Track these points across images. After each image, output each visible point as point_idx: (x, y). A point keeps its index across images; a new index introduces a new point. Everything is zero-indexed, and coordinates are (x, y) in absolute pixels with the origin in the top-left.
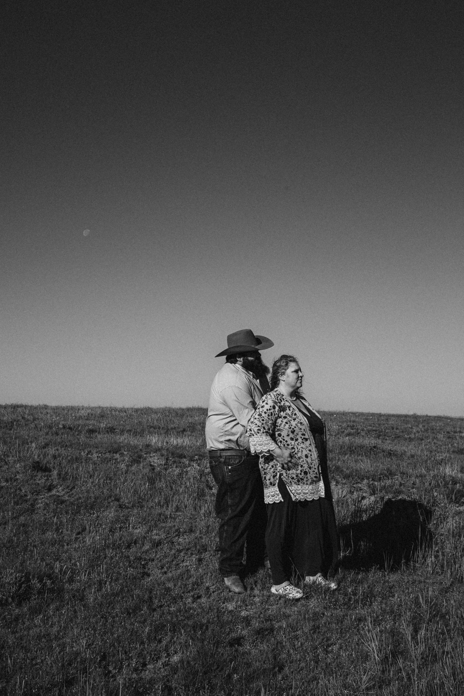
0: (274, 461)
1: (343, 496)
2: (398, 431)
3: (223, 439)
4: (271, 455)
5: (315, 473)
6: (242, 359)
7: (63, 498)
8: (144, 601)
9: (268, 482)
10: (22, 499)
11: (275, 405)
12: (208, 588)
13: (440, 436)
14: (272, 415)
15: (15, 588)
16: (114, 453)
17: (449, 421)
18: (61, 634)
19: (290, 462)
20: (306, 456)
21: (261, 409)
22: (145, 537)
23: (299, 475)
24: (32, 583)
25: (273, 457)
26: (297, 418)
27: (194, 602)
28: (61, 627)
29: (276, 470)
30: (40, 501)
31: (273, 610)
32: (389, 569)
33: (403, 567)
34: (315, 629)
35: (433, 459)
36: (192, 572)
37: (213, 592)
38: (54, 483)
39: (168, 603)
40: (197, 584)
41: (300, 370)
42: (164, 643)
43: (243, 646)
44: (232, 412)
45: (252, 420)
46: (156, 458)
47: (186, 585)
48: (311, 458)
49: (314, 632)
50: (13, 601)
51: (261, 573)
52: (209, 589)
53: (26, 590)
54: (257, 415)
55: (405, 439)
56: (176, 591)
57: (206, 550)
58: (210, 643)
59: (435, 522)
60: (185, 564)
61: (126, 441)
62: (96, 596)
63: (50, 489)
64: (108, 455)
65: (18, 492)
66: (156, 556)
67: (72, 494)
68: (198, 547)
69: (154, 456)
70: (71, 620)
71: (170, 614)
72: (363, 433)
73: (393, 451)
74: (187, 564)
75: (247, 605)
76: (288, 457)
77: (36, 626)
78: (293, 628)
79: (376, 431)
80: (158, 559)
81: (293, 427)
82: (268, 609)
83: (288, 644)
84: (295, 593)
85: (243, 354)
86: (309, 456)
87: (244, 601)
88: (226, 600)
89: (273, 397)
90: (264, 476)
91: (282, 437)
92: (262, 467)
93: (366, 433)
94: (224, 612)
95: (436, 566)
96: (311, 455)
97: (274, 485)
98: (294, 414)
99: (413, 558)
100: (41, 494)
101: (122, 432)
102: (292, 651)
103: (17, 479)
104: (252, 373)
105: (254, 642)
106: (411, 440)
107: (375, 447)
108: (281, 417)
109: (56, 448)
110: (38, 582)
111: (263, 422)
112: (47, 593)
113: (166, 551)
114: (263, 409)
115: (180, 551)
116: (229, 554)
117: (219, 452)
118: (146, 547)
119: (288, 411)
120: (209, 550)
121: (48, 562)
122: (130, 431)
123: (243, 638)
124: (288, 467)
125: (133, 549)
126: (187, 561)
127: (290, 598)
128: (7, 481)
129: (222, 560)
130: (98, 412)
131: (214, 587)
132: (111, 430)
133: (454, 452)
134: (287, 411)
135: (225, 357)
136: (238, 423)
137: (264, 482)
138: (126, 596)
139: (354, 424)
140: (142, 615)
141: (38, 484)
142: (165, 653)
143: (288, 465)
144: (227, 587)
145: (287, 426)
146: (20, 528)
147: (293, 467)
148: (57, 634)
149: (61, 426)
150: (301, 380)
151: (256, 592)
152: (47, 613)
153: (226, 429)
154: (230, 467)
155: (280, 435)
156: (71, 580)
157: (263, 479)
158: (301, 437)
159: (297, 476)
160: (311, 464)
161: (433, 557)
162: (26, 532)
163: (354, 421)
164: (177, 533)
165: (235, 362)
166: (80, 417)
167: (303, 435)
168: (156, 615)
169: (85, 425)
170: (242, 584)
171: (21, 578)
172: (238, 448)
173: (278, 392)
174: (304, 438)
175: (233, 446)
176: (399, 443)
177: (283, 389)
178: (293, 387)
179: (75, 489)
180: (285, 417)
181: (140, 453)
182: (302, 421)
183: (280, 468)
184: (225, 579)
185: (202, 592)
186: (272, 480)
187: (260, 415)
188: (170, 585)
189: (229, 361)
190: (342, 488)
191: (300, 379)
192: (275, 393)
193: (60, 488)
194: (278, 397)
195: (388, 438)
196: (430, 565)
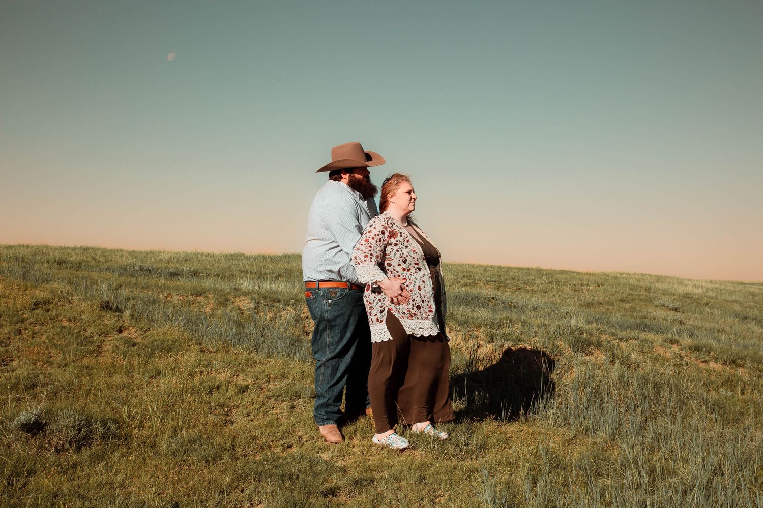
0: (382, 294)
1: (457, 344)
2: (519, 282)
3: (323, 268)
4: (379, 288)
5: (429, 307)
6: (348, 175)
7: (135, 341)
8: (225, 449)
9: (374, 318)
10: (88, 340)
11: (384, 230)
12: (300, 437)
13: (566, 289)
14: (380, 241)
15: (74, 432)
16: (197, 296)
17: (576, 274)
18: (127, 482)
19: (401, 295)
20: (419, 288)
21: (368, 235)
22: (229, 382)
23: (411, 310)
24: (93, 427)
25: (381, 289)
26: (410, 245)
27: (284, 451)
28: (126, 475)
29: (384, 304)
30: (108, 343)
31: (374, 460)
32: (506, 419)
33: (522, 418)
34: (422, 479)
35: (557, 312)
36: (283, 420)
37: (306, 441)
38: (125, 324)
39: (253, 452)
40: (288, 433)
41: (414, 192)
42: (247, 492)
43: (338, 497)
44: (335, 237)
45: (358, 246)
46: (246, 302)
47: (275, 433)
48: (425, 290)
49: (420, 483)
50: (71, 447)
51: (362, 421)
52: (302, 439)
53: (86, 435)
54: (363, 241)
55: (527, 291)
56: (264, 439)
57: (299, 397)
58: (300, 492)
59: (558, 372)
60: (275, 412)
61: (212, 286)
62: (170, 443)
63: (120, 331)
64: (190, 298)
65: (82, 333)
66: (241, 402)
67: (147, 337)
68: (290, 394)
69: (244, 300)
70: (140, 468)
71: (255, 463)
72: (481, 284)
73: (513, 303)
74: (278, 411)
75: (344, 456)
76: (398, 290)
77: (97, 474)
78: (397, 479)
79: (495, 282)
80: (243, 406)
81: (404, 256)
82: (369, 460)
83: (390, 495)
84: (399, 442)
85: (350, 170)
86: (422, 287)
87: (341, 451)
88: (321, 449)
89: (382, 220)
90: (369, 311)
91: (392, 266)
92: (367, 301)
93: (484, 284)
94: (318, 462)
95: (558, 417)
96: (424, 287)
97: (381, 321)
98: (406, 241)
99: (533, 410)
100: (110, 336)
101: (208, 276)
102: (394, 502)
103: (82, 319)
104: (358, 193)
105: (352, 492)
106: (533, 291)
107: (493, 298)
108: (391, 244)
109: (130, 290)
110: (101, 426)
111: (370, 249)
112: (112, 438)
113: (253, 397)
114: (370, 234)
115: (269, 398)
116: (325, 400)
117: (317, 283)
118: (231, 393)
119: (399, 238)
120: (303, 397)
121: (114, 406)
122: (218, 275)
123: (339, 488)
124: (398, 301)
125: (216, 395)
126: (277, 408)
127: (394, 449)
128: (70, 320)
129: (318, 407)
130: (182, 256)
131: (307, 436)
132: (195, 274)
133: (580, 305)
134: (397, 238)
135: (329, 172)
136: (341, 250)
137: (370, 317)
138: (204, 444)
139: (472, 275)
140: (223, 464)
141: (107, 324)
142: (247, 503)
143: (398, 299)
144: (322, 437)
145: (398, 254)
146: (82, 371)
147: (404, 301)
148: (121, 483)
149: (137, 268)
150: (414, 202)
151: (356, 441)
152: (111, 460)
153: (327, 257)
154: (330, 301)
155: (389, 265)
156: (141, 426)
157: (369, 315)
158: (414, 267)
159: (409, 311)
160: (425, 297)
161: (555, 408)
162: (90, 375)
163: (471, 272)
164: (267, 379)
165: (339, 179)
166: (161, 261)
167: (416, 264)
168: (239, 464)
169: (166, 268)
170: (340, 433)
171: (81, 421)
172: (340, 280)
173: (387, 216)
174: (417, 268)
175: (334, 276)
176: (520, 295)
177: (394, 211)
178: (405, 210)
179: (150, 332)
180: (396, 245)
181: (227, 296)
182: (415, 249)
183: (389, 302)
184: (321, 427)
185: (293, 441)
186: (379, 316)
187: (367, 241)
188: (257, 433)
189: (333, 177)
190: (456, 335)
191: (412, 200)
192: (385, 217)
193: (132, 329)
194: (388, 221)
195: (508, 290)
196: (551, 416)
